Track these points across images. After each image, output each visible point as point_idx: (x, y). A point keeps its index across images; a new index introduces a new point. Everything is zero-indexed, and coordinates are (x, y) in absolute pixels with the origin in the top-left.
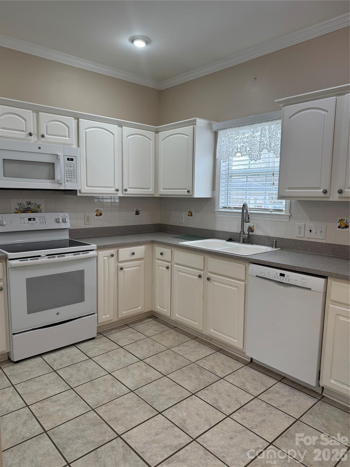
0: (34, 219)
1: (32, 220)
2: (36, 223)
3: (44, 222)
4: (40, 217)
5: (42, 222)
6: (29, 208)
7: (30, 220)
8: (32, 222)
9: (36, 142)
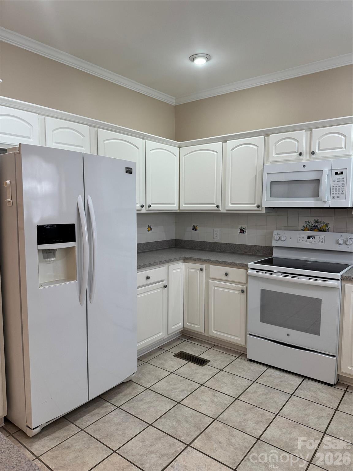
0: (314, 238)
1: (311, 238)
2: (315, 242)
3: (323, 242)
4: (320, 236)
5: (321, 242)
6: (316, 226)
7: (309, 238)
8: (310, 240)
9: (308, 160)
